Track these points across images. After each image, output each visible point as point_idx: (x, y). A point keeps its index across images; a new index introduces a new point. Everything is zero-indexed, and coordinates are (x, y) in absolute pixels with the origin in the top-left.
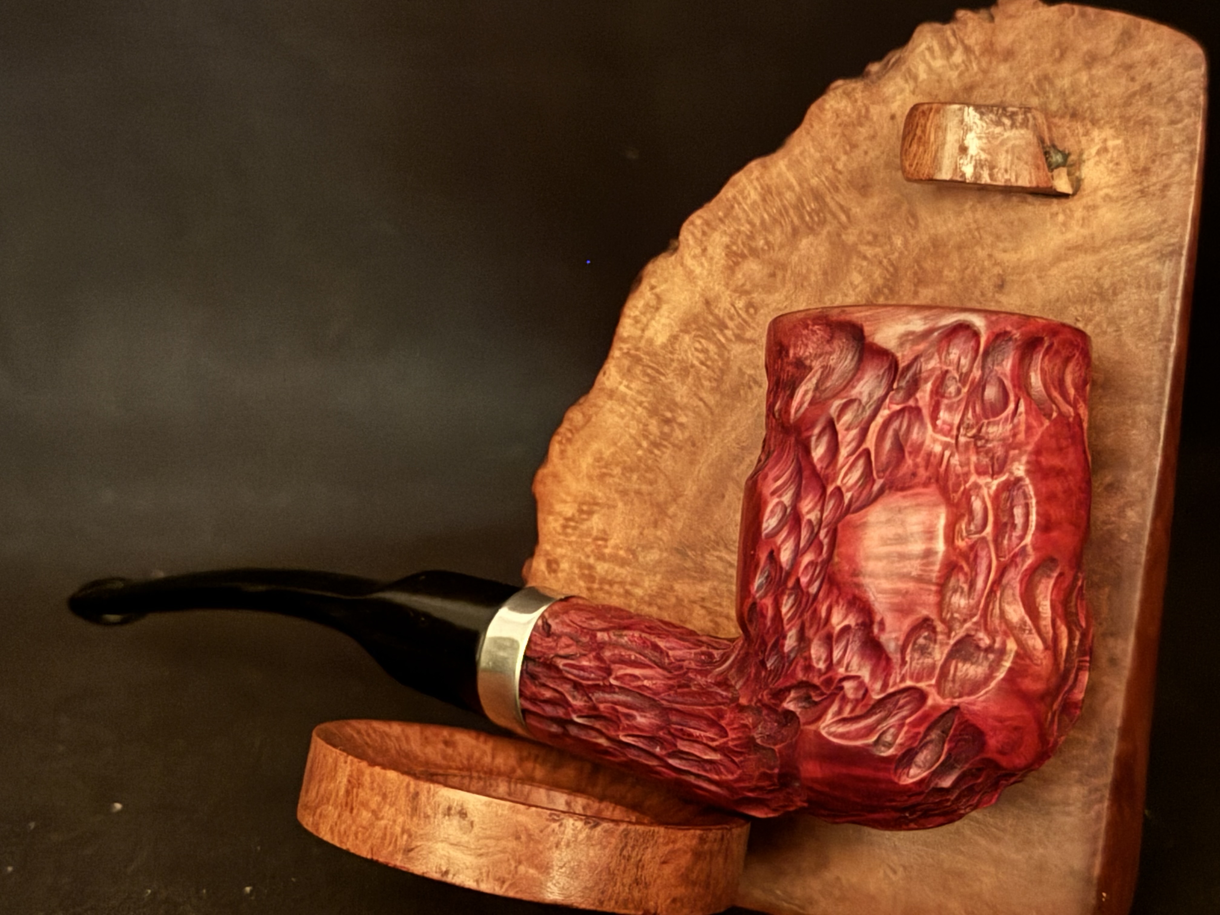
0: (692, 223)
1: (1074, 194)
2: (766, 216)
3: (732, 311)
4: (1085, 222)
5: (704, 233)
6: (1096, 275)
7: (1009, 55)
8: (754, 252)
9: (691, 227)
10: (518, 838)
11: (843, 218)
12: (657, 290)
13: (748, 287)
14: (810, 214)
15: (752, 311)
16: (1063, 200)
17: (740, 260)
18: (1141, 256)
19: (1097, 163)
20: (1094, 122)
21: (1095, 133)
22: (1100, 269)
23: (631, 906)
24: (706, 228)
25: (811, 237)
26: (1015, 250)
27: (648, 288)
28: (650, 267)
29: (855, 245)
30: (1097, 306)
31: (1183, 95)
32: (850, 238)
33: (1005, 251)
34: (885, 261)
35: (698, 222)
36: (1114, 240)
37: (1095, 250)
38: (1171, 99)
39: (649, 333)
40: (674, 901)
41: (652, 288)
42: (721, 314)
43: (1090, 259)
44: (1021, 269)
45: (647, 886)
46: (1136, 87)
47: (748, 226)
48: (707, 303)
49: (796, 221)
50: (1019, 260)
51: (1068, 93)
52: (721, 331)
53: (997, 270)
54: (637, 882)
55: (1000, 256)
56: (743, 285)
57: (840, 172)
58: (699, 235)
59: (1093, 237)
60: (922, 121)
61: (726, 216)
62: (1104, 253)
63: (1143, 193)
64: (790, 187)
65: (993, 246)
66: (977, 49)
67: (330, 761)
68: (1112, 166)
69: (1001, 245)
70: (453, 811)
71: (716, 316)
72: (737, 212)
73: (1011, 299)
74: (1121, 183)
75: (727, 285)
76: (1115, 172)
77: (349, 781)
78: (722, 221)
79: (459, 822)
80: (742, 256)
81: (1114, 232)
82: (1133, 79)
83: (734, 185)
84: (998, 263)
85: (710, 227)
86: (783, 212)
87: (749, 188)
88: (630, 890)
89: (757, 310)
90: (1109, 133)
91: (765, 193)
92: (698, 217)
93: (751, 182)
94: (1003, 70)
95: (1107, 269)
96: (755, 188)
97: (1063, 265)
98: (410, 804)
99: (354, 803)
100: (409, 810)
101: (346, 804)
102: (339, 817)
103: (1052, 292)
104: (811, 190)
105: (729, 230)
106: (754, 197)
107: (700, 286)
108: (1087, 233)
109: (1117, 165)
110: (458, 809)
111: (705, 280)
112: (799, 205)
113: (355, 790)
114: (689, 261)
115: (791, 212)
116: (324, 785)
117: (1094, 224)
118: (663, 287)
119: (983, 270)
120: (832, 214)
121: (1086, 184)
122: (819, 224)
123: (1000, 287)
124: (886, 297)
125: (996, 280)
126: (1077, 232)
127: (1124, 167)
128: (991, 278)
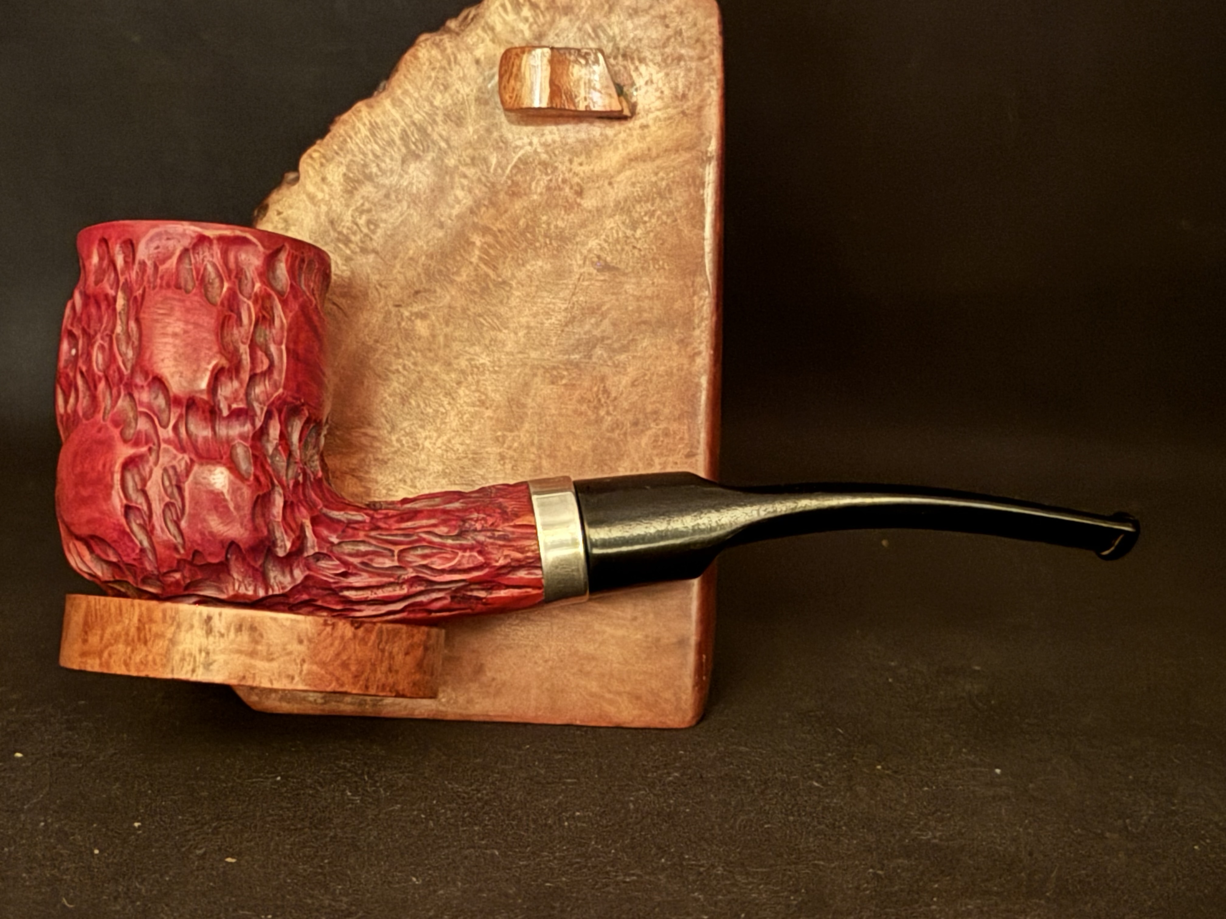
0: (311, 157)
1: (631, 117)
2: (376, 147)
3: (355, 227)
4: (642, 137)
5: (322, 165)
6: (654, 179)
7: (568, 9)
8: (370, 178)
9: (309, 161)
10: (301, 642)
11: (443, 145)
12: (284, 215)
13: (367, 206)
14: (414, 144)
15: (372, 227)
16: (623, 122)
17: (357, 185)
18: (686, 162)
19: (647, 92)
20: (642, 60)
21: (643, 68)
22: (656, 174)
24: (324, 161)
25: (418, 164)
26: (589, 164)
27: (276, 213)
28: (274, 196)
29: (456, 167)
30: (658, 203)
31: (707, 37)
32: (451, 161)
33: (581, 164)
34: (483, 179)
35: (316, 155)
36: (666, 151)
37: (651, 159)
38: (698, 41)
40: (414, 684)
41: (279, 213)
42: (345, 231)
43: (650, 166)
44: (594, 178)
45: (397, 672)
46: (670, 32)
47: (361, 156)
48: (332, 222)
49: (404, 150)
50: (593, 170)
51: (618, 39)
52: (346, 245)
53: (576, 180)
54: (390, 670)
55: (576, 168)
56: (363, 205)
57: (437, 108)
58: (317, 166)
59: (649, 149)
60: (517, 62)
61: (341, 149)
62: (658, 162)
63: (684, 113)
64: (396, 123)
65: (571, 161)
66: (544, 5)
67: (113, 610)
68: (658, 94)
69: (576, 160)
70: (244, 628)
71: (340, 233)
72: (350, 145)
73: (589, 202)
74: (667, 107)
75: (348, 206)
76: (661, 98)
77: (139, 620)
78: (337, 153)
79: (250, 635)
80: (359, 182)
81: (665, 145)
82: (667, 26)
83: (345, 123)
84: (576, 174)
85: (327, 159)
86: (391, 143)
87: (359, 125)
88: (387, 677)
89: (377, 226)
90: (653, 69)
91: (373, 129)
92: (315, 151)
93: (360, 119)
94: (564, 22)
95: (661, 174)
96: (364, 124)
97: (628, 173)
98: (205, 627)
99: (148, 637)
100: (204, 632)
101: (139, 639)
102: (132, 651)
103: (621, 195)
104: (414, 123)
105: (345, 161)
106: (364, 132)
107: (324, 208)
108: (644, 145)
109: (662, 92)
110: (248, 625)
111: (328, 204)
112: (405, 137)
113: (147, 626)
114: (311, 188)
115: (398, 142)
116: (109, 631)
117: (649, 139)
118: (290, 212)
119: (564, 181)
120: (434, 143)
121: (639, 107)
122: (423, 151)
123: (580, 193)
124: (487, 207)
125: (576, 188)
126: (636, 146)
127: (667, 94)
128: (571, 187)
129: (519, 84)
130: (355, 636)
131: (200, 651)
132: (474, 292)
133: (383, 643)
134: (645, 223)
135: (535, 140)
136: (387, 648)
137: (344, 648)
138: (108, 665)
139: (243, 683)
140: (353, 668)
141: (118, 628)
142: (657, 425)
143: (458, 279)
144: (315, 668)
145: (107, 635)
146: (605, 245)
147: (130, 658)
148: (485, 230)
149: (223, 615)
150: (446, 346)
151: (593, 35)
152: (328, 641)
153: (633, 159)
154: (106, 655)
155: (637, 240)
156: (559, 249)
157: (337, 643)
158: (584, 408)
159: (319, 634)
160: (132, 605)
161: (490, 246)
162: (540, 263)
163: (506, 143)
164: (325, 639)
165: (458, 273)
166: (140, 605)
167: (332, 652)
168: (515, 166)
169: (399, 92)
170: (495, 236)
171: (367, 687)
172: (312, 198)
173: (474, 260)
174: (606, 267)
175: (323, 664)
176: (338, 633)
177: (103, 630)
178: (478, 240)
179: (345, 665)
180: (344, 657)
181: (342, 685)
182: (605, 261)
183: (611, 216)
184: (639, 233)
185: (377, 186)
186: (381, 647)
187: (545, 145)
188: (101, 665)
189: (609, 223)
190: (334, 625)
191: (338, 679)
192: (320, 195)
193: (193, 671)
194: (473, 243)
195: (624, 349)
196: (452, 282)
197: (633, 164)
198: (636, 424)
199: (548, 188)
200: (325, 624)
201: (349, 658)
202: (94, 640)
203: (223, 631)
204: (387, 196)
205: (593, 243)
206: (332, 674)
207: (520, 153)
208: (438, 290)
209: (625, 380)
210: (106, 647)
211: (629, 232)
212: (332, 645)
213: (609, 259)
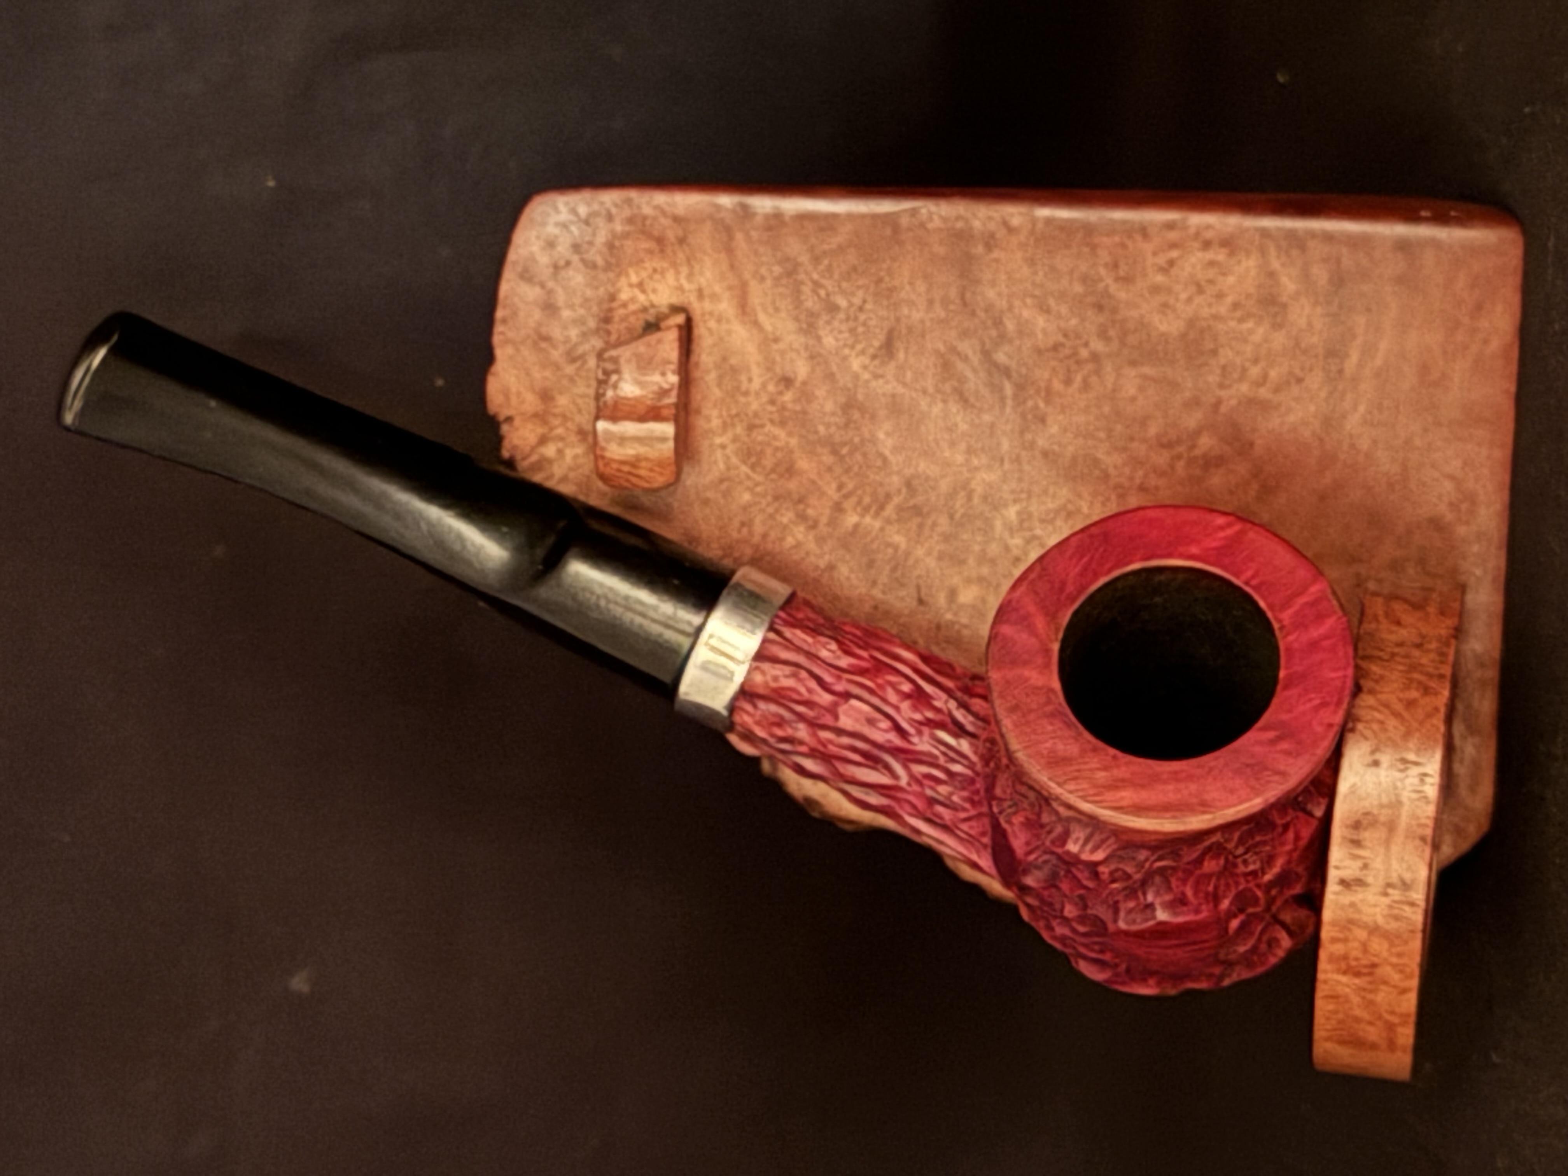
1: (688, 313)
4: (714, 297)
6: (769, 282)
7: (546, 396)
10: (1377, 763)
16: (694, 324)
18: (748, 238)
19: (654, 291)
20: (612, 298)
21: (624, 296)
22: (763, 279)
23: (1445, 649)
26: (748, 369)
30: (802, 276)
31: (583, 210)
33: (750, 380)
34: (770, 510)
36: (732, 267)
37: (744, 285)
38: (587, 222)
40: (1442, 613)
43: (753, 287)
44: (768, 363)
45: (1423, 637)
46: (575, 258)
50: (758, 364)
51: (584, 329)
53: (771, 388)
54: (1419, 646)
55: (755, 387)
59: (730, 288)
60: (615, 466)
62: (747, 276)
63: (682, 241)
65: (746, 394)
66: (540, 430)
67: (1331, 1007)
68: (657, 276)
69: (744, 386)
70: (1355, 837)
73: (801, 369)
74: (674, 265)
76: (663, 273)
77: (1345, 973)
79: (1366, 829)
81: (725, 266)
82: (568, 263)
84: (764, 386)
88: (1428, 651)
90: (623, 282)
94: (562, 401)
95: (763, 271)
97: (762, 318)
98: (1354, 888)
99: (1367, 962)
100: (1360, 889)
101: (1370, 974)
102: (1385, 983)
103: (791, 326)
108: (726, 295)
109: (655, 271)
110: (1353, 831)
113: (1353, 963)
116: (1358, 1012)
117: (717, 288)
119: (772, 402)
121: (675, 300)
123: (787, 381)
124: (808, 506)
125: (782, 387)
126: (726, 306)
127: (658, 264)
128: (781, 393)
129: (643, 464)
131: (1386, 894)
132: (921, 526)
133: (1381, 654)
134: (828, 295)
135: (719, 440)
136: (1389, 650)
137: (1387, 706)
138: (1405, 1016)
139: (1429, 840)
140: (1414, 694)
141: (1355, 999)
142: (1101, 280)
143: (903, 546)
144: (1412, 745)
145: (1366, 1016)
146: (859, 347)
147: (1395, 986)
148: (838, 508)
150: (993, 562)
151: (578, 364)
152: (1376, 726)
153: (743, 307)
154: (1391, 1019)
155: (851, 304)
156: (862, 410)
157: (1379, 716)
158: (1078, 379)
159: (1367, 739)
160: (1325, 982)
161: (859, 503)
162: (881, 435)
163: (723, 479)
164: (1374, 731)
165: (896, 548)
166: (1326, 972)
167: (1392, 722)
168: (753, 467)
170: (846, 496)
171: (1442, 677)
173: (877, 524)
174: (888, 348)
175: (1407, 734)
176: (1366, 713)
177: (1357, 1020)
178: (851, 519)
179: (1410, 704)
180: (1399, 707)
181: (1437, 709)
182: (881, 348)
183: (819, 339)
184: (842, 302)
186: (1386, 657)
187: (725, 426)
188: (1404, 1024)
189: (829, 341)
191: (1429, 716)
193: (1412, 904)
194: (856, 526)
195: (998, 323)
196: (908, 554)
197: (749, 309)
198: (1100, 308)
199: (783, 423)
201: (1400, 700)
202: (1373, 1034)
203: (1359, 863)
205: (856, 364)
206: (1421, 723)
207: (734, 460)
208: (917, 573)
209: (1041, 321)
210: (1380, 1017)
211: (842, 316)
212: (1381, 722)
213: (876, 344)
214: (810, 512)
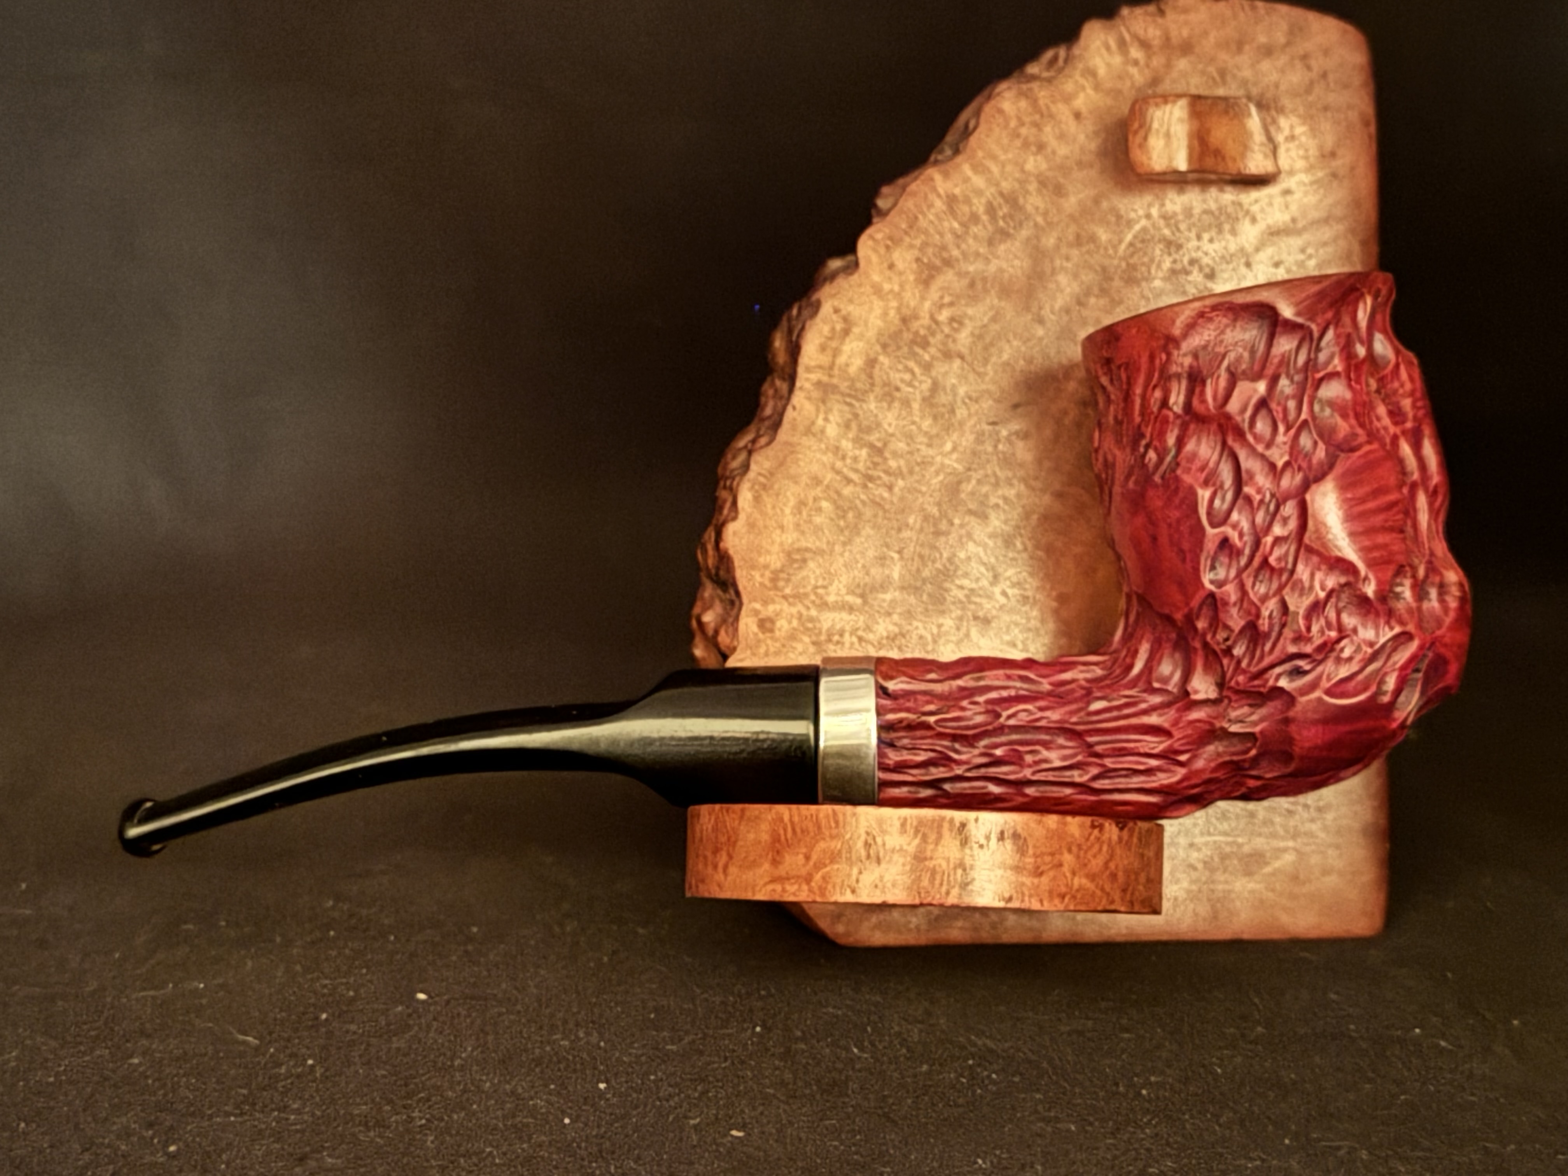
0: (871, 237)
1: (1273, 181)
2: (956, 225)
3: (934, 326)
4: (1285, 205)
5: (888, 248)
7: (1186, 48)
8: (948, 263)
9: (870, 243)
10: (1069, 850)
11: (1040, 220)
12: (844, 312)
13: (947, 299)
14: (1003, 219)
15: (955, 325)
17: (933, 272)
19: (1289, 149)
20: (1280, 111)
22: (1303, 251)
24: (889, 243)
25: (1009, 244)
26: (1221, 241)
27: (830, 312)
28: (825, 290)
29: (1057, 248)
32: (1050, 241)
33: (1211, 241)
35: (877, 235)
36: (1313, 222)
37: (1298, 232)
39: (842, 360)
41: (836, 311)
42: (921, 331)
43: (1296, 242)
44: (1227, 258)
46: (1314, 74)
47: (937, 237)
48: (904, 320)
49: (990, 228)
50: (1226, 249)
51: (1251, 83)
52: (924, 348)
53: (1205, 261)
55: (1205, 245)
56: (942, 298)
57: (1029, 174)
58: (882, 251)
59: (1294, 220)
61: (911, 227)
62: (1306, 236)
63: (1333, 175)
64: (979, 194)
65: (1199, 238)
66: (1156, 43)
68: (1301, 152)
69: (1205, 236)
71: (916, 333)
72: (922, 222)
74: (1313, 168)
75: (923, 298)
76: (1306, 158)
77: (867, 833)
78: (906, 233)
79: (1014, 844)
80: (938, 270)
81: (1315, 215)
82: (1309, 68)
83: (914, 194)
84: (1206, 254)
85: (894, 241)
86: (974, 218)
87: (932, 197)
89: (961, 323)
90: (1294, 120)
91: (951, 201)
92: (880, 231)
93: (934, 189)
94: (1182, 64)
95: (1310, 251)
96: (939, 196)
97: (1269, 251)
98: (958, 837)
99: (881, 855)
100: (958, 843)
102: (860, 872)
103: (1263, 278)
104: (1001, 194)
105: (918, 242)
106: (939, 204)
107: (894, 304)
108: (1287, 217)
109: (1307, 150)
110: (1011, 831)
111: (898, 296)
112: (991, 210)
113: (879, 840)
114: (876, 278)
115: (985, 218)
116: (819, 848)
117: (1293, 208)
118: (851, 308)
119: (1192, 262)
120: (1028, 217)
121: (1283, 166)
122: (1015, 228)
123: (1212, 276)
124: (1099, 297)
125: (1207, 270)
126: (1278, 217)
127: (1313, 152)
128: (1201, 269)
130: (1120, 839)
131: (955, 867)
135: (1154, 211)
138: (822, 891)
141: (836, 845)
144: (1084, 881)
145: (816, 855)
147: (857, 881)
149: (980, 821)
151: (1218, 79)
152: (1097, 847)
153: (1275, 233)
154: (818, 877)
157: (1105, 848)
159: (1087, 839)
160: (855, 815)
163: (1119, 217)
164: (1092, 845)
166: (868, 814)
167: (1100, 861)
168: (1131, 244)
169: (980, 154)
172: (878, 291)
175: (1092, 877)
176: (1106, 836)
177: (811, 848)
180: (1112, 866)
181: (1112, 902)
185: (960, 275)
187: (1165, 217)
188: (811, 890)
190: (1101, 827)
192: (887, 287)
193: (948, 892)
197: (1275, 239)
199: (1172, 272)
200: (1093, 827)
201: (1116, 867)
202: (793, 861)
203: (983, 841)
204: (972, 285)
206: (1102, 889)
207: (1137, 227)
210: (817, 869)
212: (1100, 849)
214: (1092, 300)
